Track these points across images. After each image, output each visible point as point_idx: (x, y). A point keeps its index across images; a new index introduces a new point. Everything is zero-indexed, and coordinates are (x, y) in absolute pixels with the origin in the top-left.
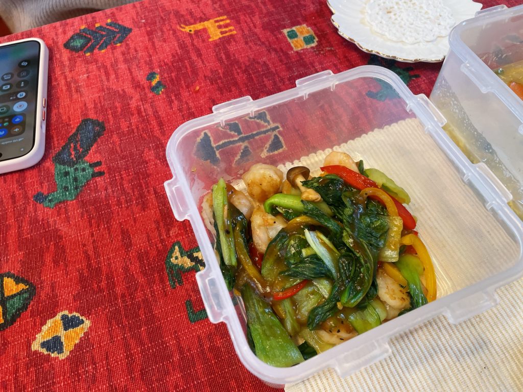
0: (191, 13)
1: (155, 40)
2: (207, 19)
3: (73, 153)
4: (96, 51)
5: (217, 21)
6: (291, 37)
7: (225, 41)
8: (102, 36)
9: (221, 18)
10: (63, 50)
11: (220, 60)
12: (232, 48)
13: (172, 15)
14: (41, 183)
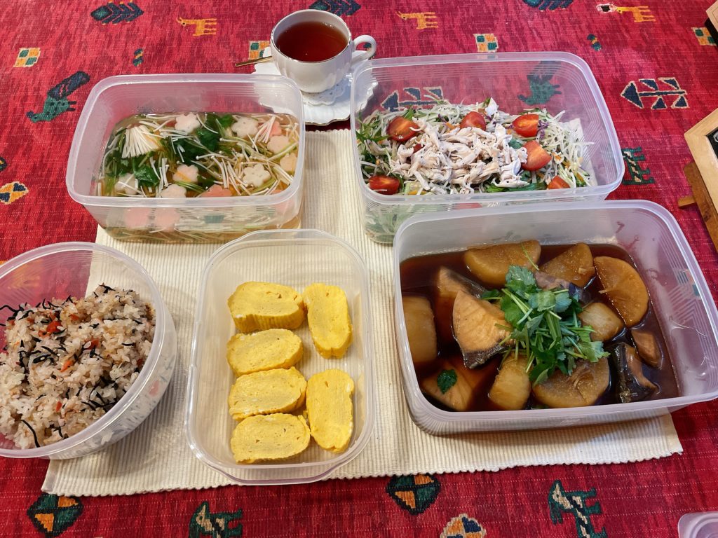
0: (192, 10)
1: (155, 24)
2: (201, 18)
3: (62, 91)
4: (111, 23)
5: (207, 21)
6: (253, 48)
7: (204, 38)
8: (121, 12)
9: (212, 20)
10: (89, 18)
11: (192, 52)
12: (205, 45)
13: (178, 8)
14: (35, 106)
